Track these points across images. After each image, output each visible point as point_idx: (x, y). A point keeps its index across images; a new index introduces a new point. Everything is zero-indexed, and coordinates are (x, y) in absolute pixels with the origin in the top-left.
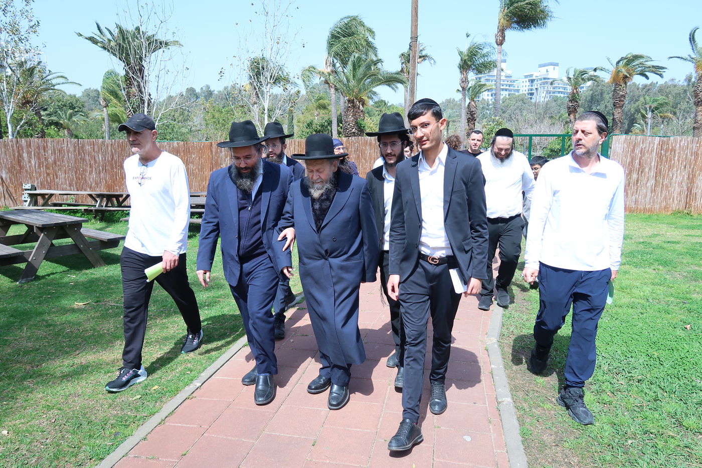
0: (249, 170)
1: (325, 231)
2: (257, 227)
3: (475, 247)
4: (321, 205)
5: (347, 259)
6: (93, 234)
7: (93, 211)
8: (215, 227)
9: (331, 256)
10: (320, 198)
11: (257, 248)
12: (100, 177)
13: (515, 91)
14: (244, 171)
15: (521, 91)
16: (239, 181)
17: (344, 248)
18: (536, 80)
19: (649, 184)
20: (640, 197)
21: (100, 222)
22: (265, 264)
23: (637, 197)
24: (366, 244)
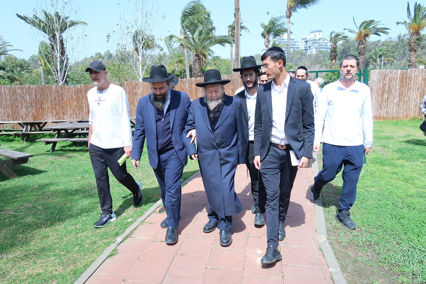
0: (162, 96)
1: (216, 132)
2: (168, 131)
3: (306, 138)
4: (214, 115)
5: (229, 149)
6: (9, 153)
7: (21, 135)
8: (142, 133)
9: (220, 147)
10: (214, 110)
11: (168, 145)
12: (28, 110)
13: (296, 48)
14: (158, 97)
15: (300, 48)
16: (155, 103)
17: (228, 142)
18: (309, 41)
19: (395, 101)
20: (390, 110)
21: (26, 142)
22: (175, 155)
23: (388, 110)
24: (240, 140)
